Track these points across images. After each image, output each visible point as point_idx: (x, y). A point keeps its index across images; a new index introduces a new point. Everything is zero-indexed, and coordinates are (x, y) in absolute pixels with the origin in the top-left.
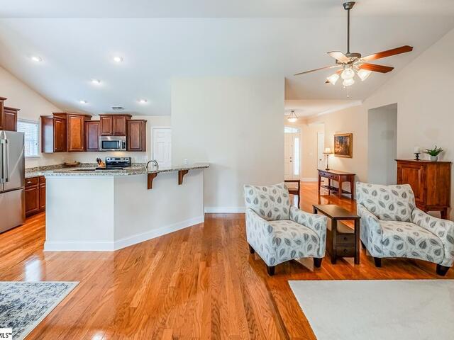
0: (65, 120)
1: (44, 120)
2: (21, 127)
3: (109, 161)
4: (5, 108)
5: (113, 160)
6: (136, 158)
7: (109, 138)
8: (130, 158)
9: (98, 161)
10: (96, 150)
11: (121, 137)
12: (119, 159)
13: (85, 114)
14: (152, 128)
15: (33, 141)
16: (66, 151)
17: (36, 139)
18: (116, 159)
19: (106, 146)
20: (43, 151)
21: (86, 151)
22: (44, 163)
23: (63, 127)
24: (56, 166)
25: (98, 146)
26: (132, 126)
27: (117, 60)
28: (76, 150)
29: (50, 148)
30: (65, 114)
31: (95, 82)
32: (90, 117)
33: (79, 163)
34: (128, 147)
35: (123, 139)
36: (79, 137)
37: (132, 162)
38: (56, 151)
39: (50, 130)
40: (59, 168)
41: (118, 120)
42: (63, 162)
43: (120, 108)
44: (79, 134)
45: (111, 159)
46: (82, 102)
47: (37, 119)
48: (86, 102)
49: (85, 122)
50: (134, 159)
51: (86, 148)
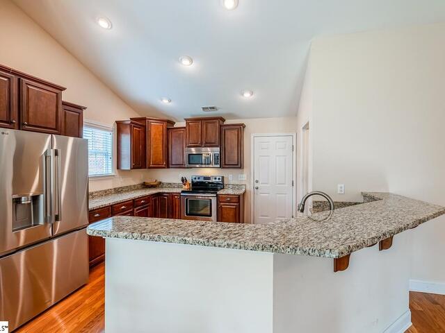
0: (145, 127)
1: (120, 126)
3: (195, 181)
4: (64, 104)
5: (202, 180)
6: (231, 177)
8: (223, 177)
9: (184, 180)
10: (181, 166)
11: (214, 149)
12: (209, 178)
13: (166, 118)
14: (252, 137)
15: (106, 155)
16: (146, 168)
17: (109, 151)
18: (205, 178)
19: (193, 161)
20: (118, 167)
21: (168, 167)
22: (120, 182)
23: (142, 135)
24: (134, 186)
25: (183, 162)
26: (228, 133)
28: (157, 167)
29: (126, 164)
30: (144, 119)
32: (173, 123)
33: (160, 183)
34: (222, 162)
36: (161, 149)
37: (225, 183)
38: (133, 168)
39: (126, 140)
41: (209, 125)
42: (142, 182)
43: (213, 108)
44: (161, 146)
45: (199, 178)
46: (166, 101)
47: (112, 126)
48: (170, 101)
49: (168, 129)
50: (228, 178)
51: (167, 163)
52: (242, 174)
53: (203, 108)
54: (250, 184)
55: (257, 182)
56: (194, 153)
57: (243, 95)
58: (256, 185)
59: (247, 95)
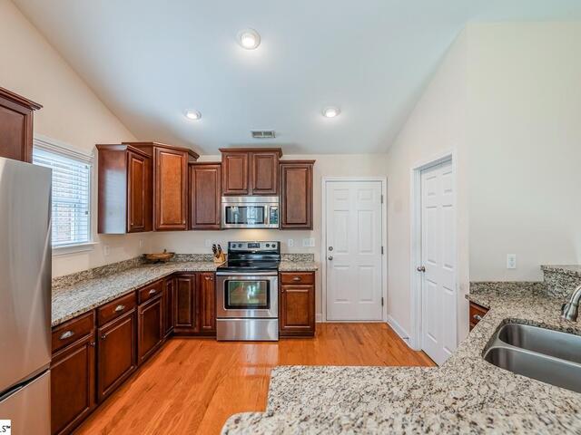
0: (150, 159)
1: (105, 155)
3: (236, 249)
5: (245, 248)
6: (293, 243)
8: (279, 243)
9: (216, 250)
10: (213, 227)
12: (257, 246)
14: (323, 182)
15: (77, 206)
16: (151, 230)
17: (85, 199)
18: (251, 245)
19: (233, 219)
21: (190, 228)
23: (145, 172)
24: (128, 262)
25: (219, 218)
26: (291, 174)
28: (171, 227)
29: (117, 223)
30: (150, 146)
36: (179, 198)
37: (283, 251)
38: (132, 229)
39: (117, 183)
40: (134, 267)
41: (261, 161)
42: (141, 254)
44: (178, 193)
45: (240, 246)
46: (192, 116)
48: (199, 116)
49: (190, 165)
50: (286, 245)
51: (189, 222)
52: (309, 237)
53: (255, 134)
54: (321, 252)
55: (331, 249)
58: (330, 254)
59: (331, 114)
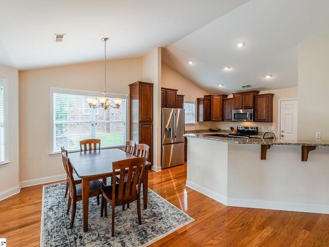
0: (210, 100)
1: (199, 100)
2: (186, 105)
3: (240, 129)
4: (178, 96)
5: (243, 129)
6: (263, 128)
7: (241, 111)
8: (257, 128)
9: (232, 128)
10: (230, 120)
11: (250, 110)
12: (248, 128)
13: (222, 94)
14: (279, 101)
15: (193, 114)
16: (211, 121)
17: (194, 113)
18: (245, 128)
19: (239, 118)
20: (198, 120)
21: (223, 121)
22: (198, 128)
23: (209, 104)
25: (231, 117)
26: (259, 100)
27: (240, 45)
28: (217, 120)
29: (201, 119)
30: (210, 96)
31: (226, 69)
33: (220, 129)
34: (254, 118)
35: (251, 111)
37: (259, 131)
38: (204, 121)
39: (201, 107)
41: (247, 97)
43: (249, 86)
46: (220, 86)
47: (195, 100)
48: (223, 85)
49: (223, 100)
50: (261, 128)
51: (223, 119)
52: (272, 126)
54: (277, 132)
55: (283, 132)
56: (242, 113)
57: (265, 77)
58: (282, 134)
